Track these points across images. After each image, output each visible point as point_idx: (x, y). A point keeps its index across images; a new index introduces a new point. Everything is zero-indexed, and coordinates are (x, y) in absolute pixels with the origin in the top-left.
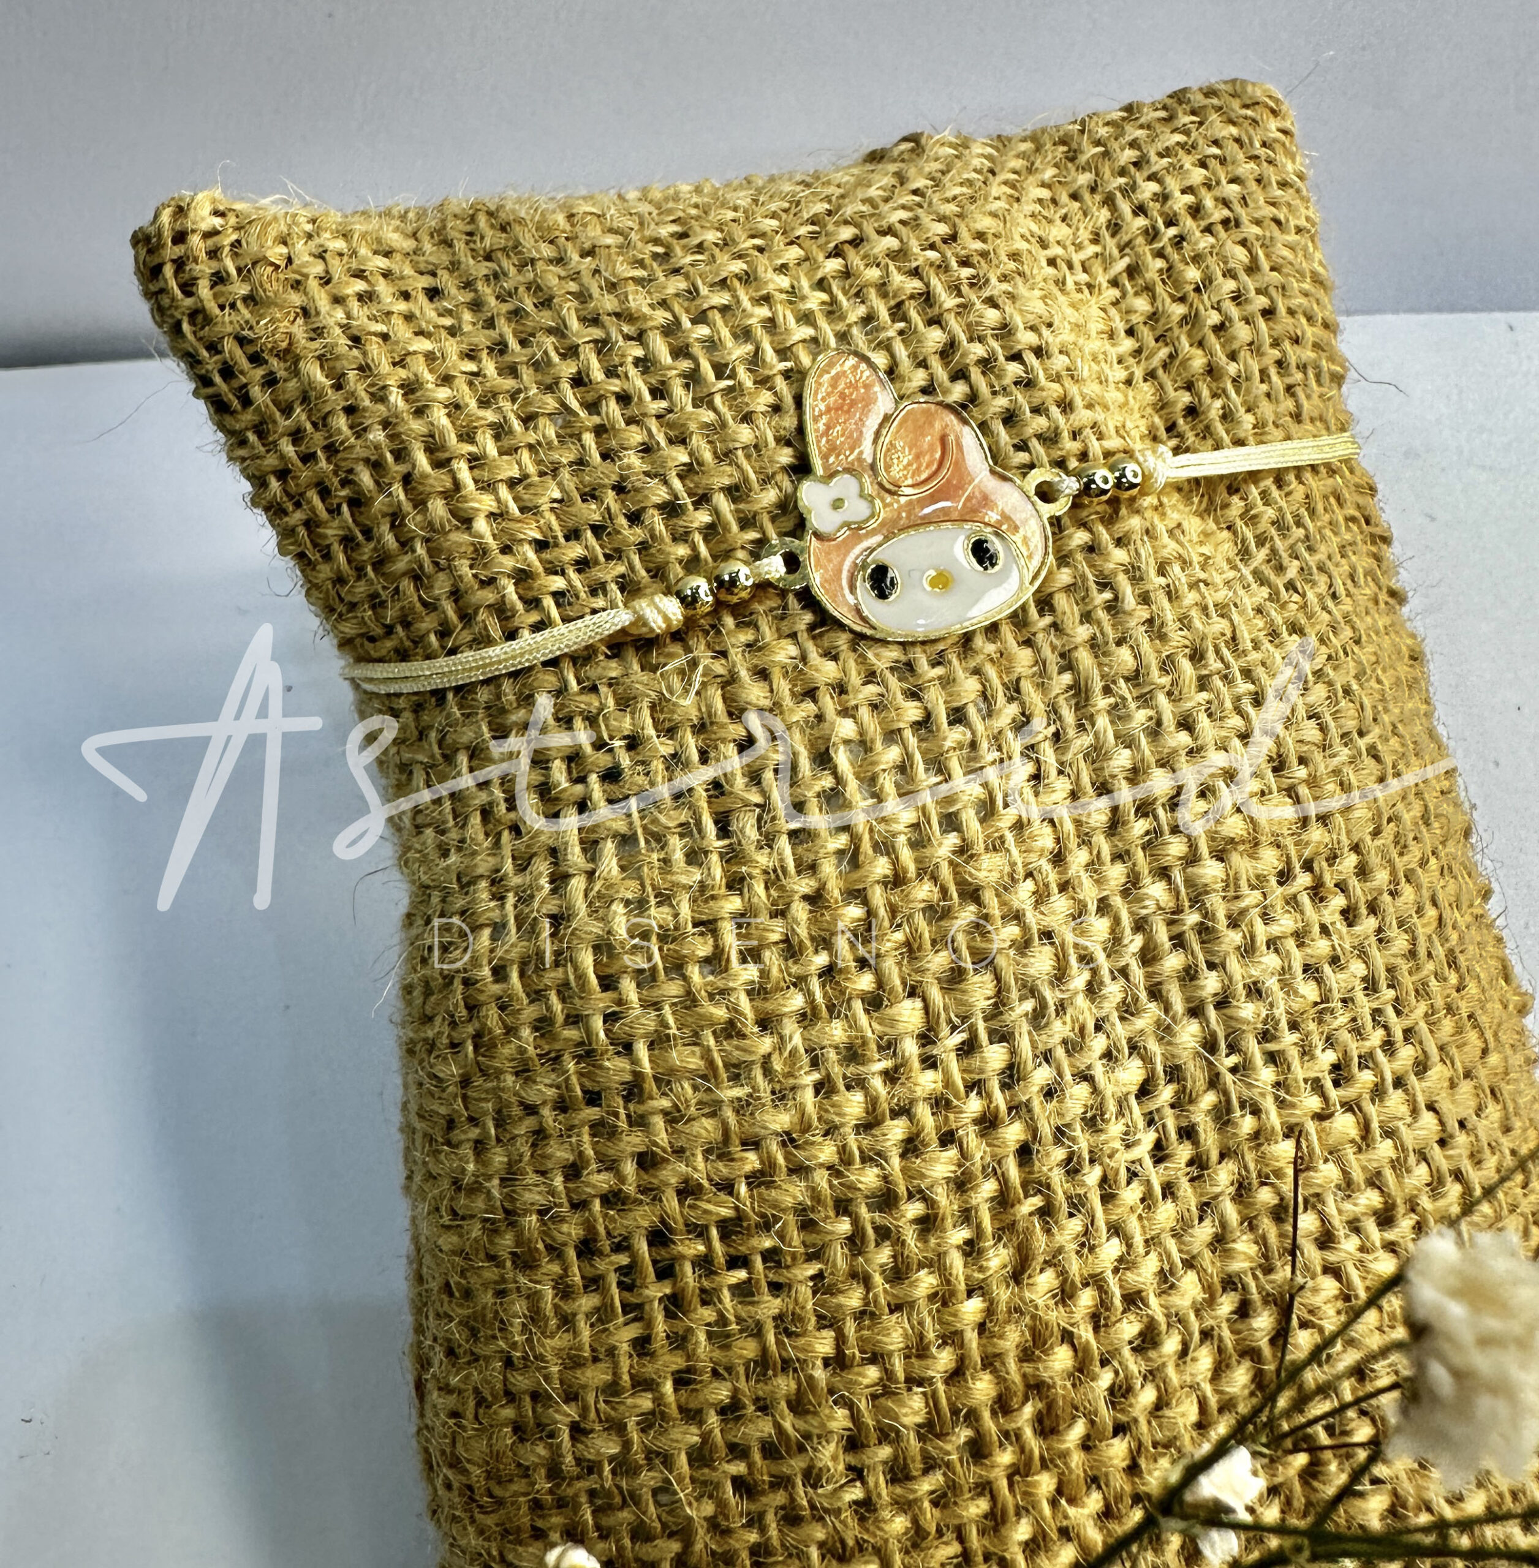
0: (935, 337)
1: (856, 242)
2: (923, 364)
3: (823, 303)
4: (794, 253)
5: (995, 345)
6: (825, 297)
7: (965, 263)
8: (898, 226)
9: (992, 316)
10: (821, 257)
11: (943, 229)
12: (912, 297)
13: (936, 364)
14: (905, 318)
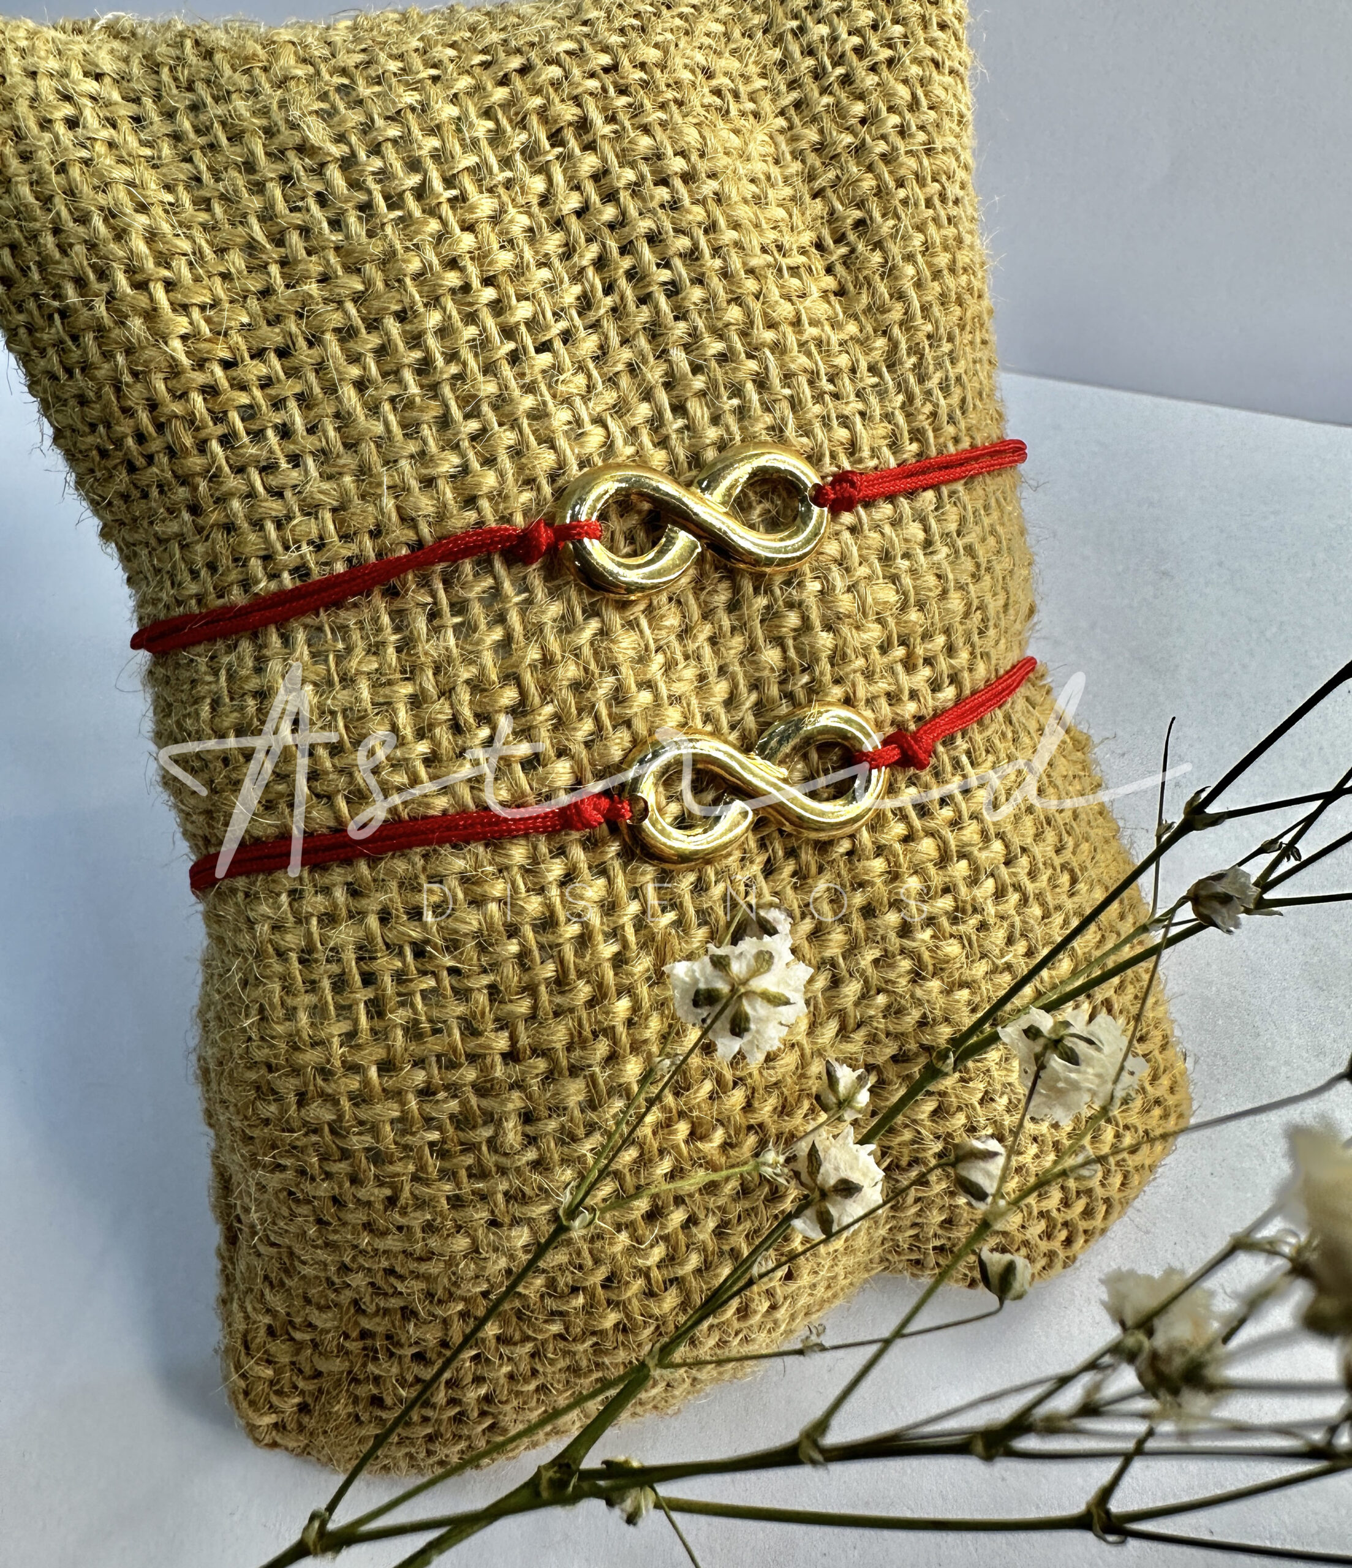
0: (589, 163)
1: (524, 71)
2: (578, 188)
3: (490, 131)
4: (464, 83)
5: (645, 169)
6: (491, 125)
7: (623, 91)
8: (563, 55)
9: (644, 143)
10: (489, 86)
11: (605, 59)
12: (570, 124)
13: (590, 187)
14: (562, 143)
